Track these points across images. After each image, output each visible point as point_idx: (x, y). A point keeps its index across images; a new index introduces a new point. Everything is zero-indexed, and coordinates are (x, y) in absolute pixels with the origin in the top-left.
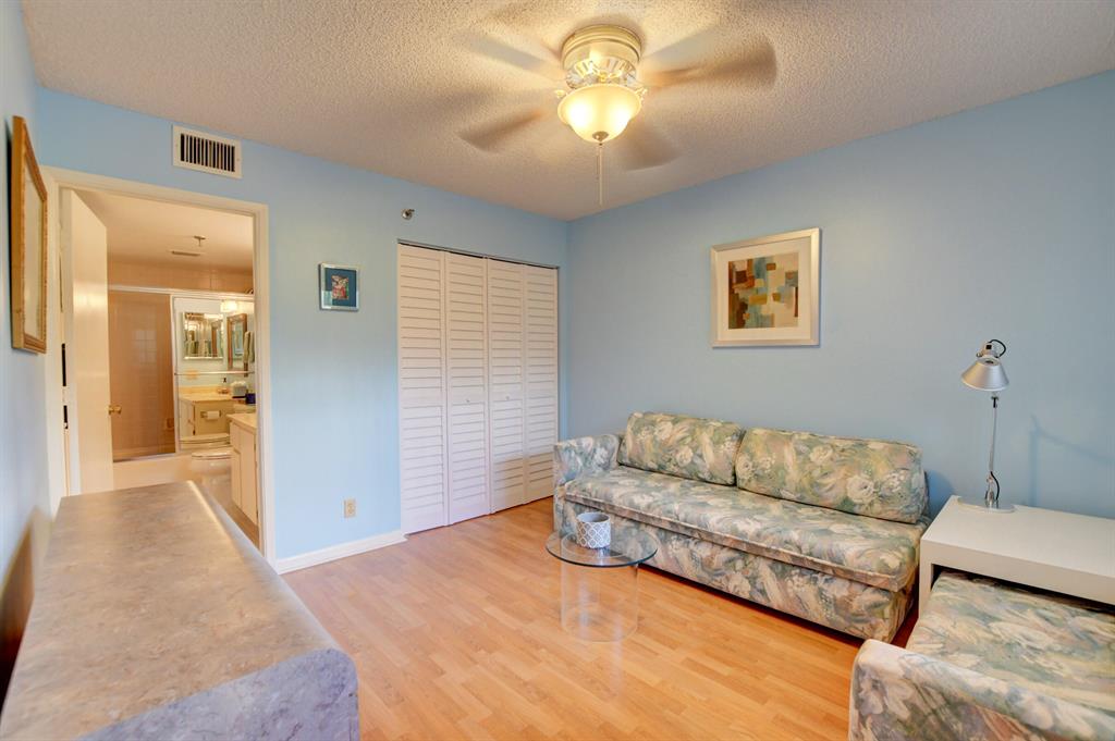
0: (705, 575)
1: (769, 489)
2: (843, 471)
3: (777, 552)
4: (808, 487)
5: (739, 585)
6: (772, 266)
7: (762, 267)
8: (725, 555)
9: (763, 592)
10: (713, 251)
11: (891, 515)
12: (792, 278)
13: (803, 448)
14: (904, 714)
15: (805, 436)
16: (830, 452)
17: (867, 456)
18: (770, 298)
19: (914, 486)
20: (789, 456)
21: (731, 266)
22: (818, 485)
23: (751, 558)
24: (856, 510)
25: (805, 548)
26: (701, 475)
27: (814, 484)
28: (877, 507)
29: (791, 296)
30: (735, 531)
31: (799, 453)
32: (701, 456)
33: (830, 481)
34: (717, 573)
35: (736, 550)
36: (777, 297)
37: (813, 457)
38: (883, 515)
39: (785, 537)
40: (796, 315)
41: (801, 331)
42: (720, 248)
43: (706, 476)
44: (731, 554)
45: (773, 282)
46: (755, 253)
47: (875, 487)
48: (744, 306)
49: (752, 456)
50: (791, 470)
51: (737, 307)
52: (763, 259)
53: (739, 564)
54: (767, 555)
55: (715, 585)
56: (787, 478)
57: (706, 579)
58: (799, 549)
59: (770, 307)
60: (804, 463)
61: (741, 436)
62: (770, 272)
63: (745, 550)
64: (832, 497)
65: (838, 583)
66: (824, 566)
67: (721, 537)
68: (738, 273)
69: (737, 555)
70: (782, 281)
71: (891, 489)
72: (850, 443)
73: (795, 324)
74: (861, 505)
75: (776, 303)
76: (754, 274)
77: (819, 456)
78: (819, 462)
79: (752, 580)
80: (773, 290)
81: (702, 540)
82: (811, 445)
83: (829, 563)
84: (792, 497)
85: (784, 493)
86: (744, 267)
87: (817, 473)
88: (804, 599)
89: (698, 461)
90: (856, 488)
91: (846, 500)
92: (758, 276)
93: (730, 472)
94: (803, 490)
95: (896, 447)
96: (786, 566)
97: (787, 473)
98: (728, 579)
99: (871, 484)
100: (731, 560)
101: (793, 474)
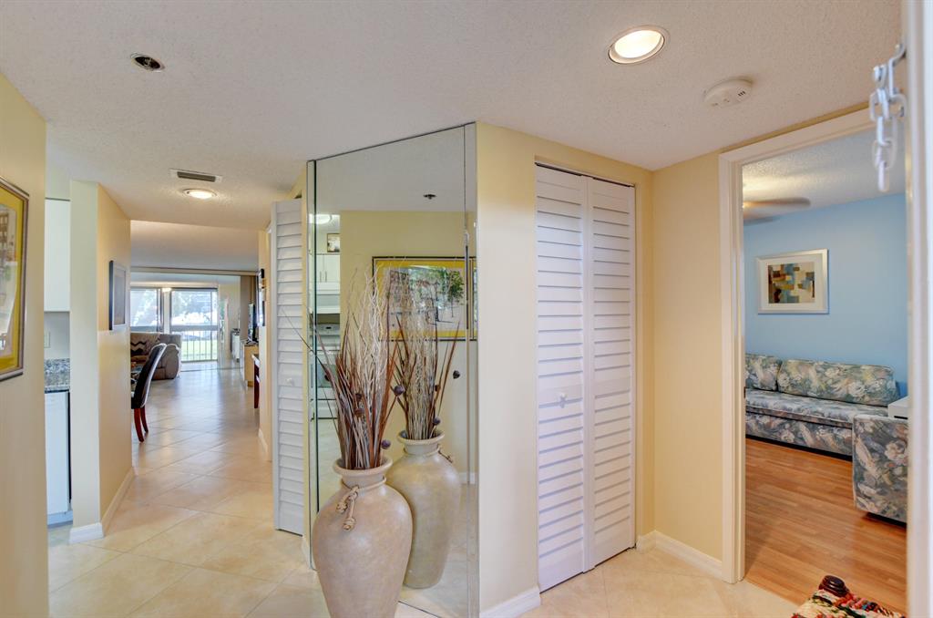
0: (766, 433)
1: (801, 391)
2: (846, 380)
3: (810, 417)
4: (824, 389)
5: (787, 436)
6: (798, 269)
7: (791, 269)
8: (779, 421)
9: (802, 439)
10: (758, 260)
11: (875, 402)
12: (811, 276)
13: (820, 369)
14: (871, 431)
15: (821, 363)
16: (837, 371)
17: (860, 373)
18: (796, 287)
19: (889, 387)
20: (812, 373)
21: (770, 268)
22: (832, 389)
23: (794, 422)
24: (854, 400)
25: (826, 414)
26: (755, 386)
27: (828, 388)
28: (867, 398)
29: (809, 286)
30: (785, 408)
31: (818, 372)
32: (755, 375)
33: (838, 386)
34: (774, 431)
35: (785, 418)
36: (801, 286)
37: (827, 373)
38: (871, 403)
39: (814, 410)
40: (813, 296)
41: (818, 305)
42: (762, 258)
43: (759, 386)
44: (782, 421)
45: (799, 278)
46: (786, 261)
47: (866, 387)
48: (778, 291)
49: (789, 374)
50: (814, 381)
51: (774, 291)
52: (791, 265)
53: (787, 426)
54: (804, 419)
55: (773, 438)
56: (811, 386)
57: (766, 434)
58: (823, 415)
59: (796, 292)
60: (821, 377)
61: (780, 364)
62: (796, 272)
63: (790, 418)
64: (839, 395)
65: (845, 431)
66: (837, 422)
67: (776, 412)
68: (775, 272)
69: (785, 421)
70: (804, 277)
71: (874, 389)
72: (849, 367)
73: (813, 302)
74: (857, 398)
75: (801, 290)
76: (785, 272)
77: (830, 373)
78: (831, 376)
79: (796, 433)
80: (798, 281)
81: (764, 414)
82: (826, 366)
83: (839, 420)
84: (815, 395)
85: (809, 394)
86: (779, 269)
87: (830, 382)
88: (826, 440)
89: (753, 377)
90: (854, 389)
91: (848, 395)
92: (788, 274)
93: (775, 383)
94: (822, 391)
95: (878, 368)
96: (813, 425)
97: (811, 382)
98: (780, 434)
99: (863, 387)
100: (782, 424)
101: (816, 383)
